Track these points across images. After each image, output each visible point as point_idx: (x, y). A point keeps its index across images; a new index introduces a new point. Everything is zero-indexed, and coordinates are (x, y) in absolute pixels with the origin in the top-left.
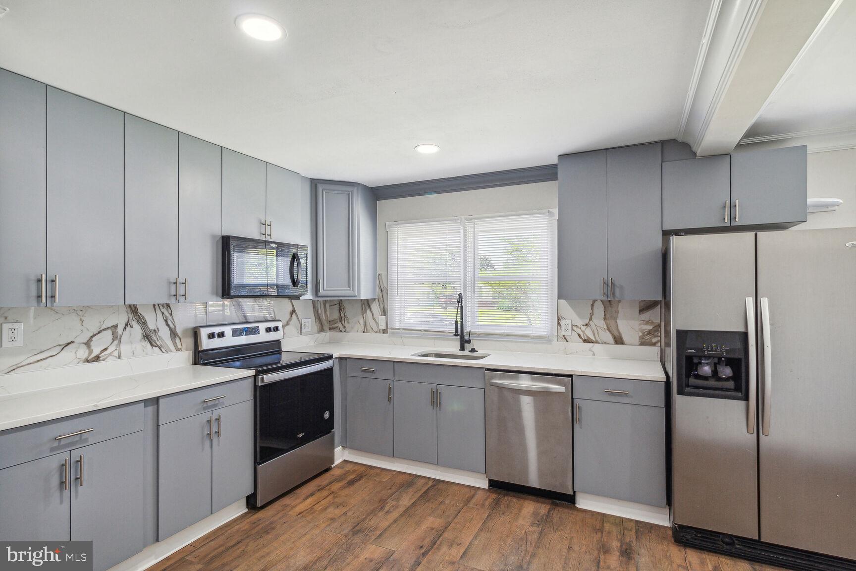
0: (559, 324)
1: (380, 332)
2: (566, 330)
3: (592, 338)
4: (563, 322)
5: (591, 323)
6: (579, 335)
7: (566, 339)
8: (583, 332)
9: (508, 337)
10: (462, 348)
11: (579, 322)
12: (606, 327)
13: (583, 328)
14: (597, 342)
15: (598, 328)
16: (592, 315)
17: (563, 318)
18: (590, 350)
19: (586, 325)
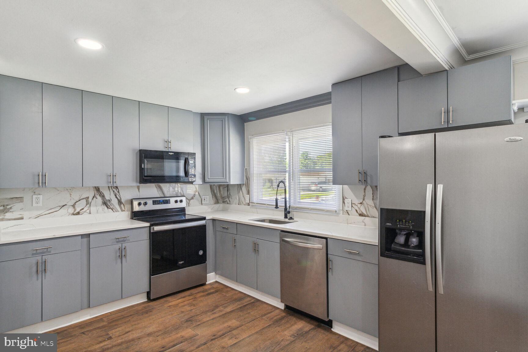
0: (344, 202)
1: (246, 205)
2: (348, 207)
3: (365, 213)
4: (346, 201)
5: (364, 202)
6: (356, 211)
7: (348, 213)
8: (359, 209)
9: (312, 210)
10: (286, 217)
11: (356, 201)
12: (373, 205)
13: (359, 205)
14: (368, 216)
15: (369, 206)
16: (364, 196)
17: (346, 198)
18: (363, 222)
19: (361, 203)
